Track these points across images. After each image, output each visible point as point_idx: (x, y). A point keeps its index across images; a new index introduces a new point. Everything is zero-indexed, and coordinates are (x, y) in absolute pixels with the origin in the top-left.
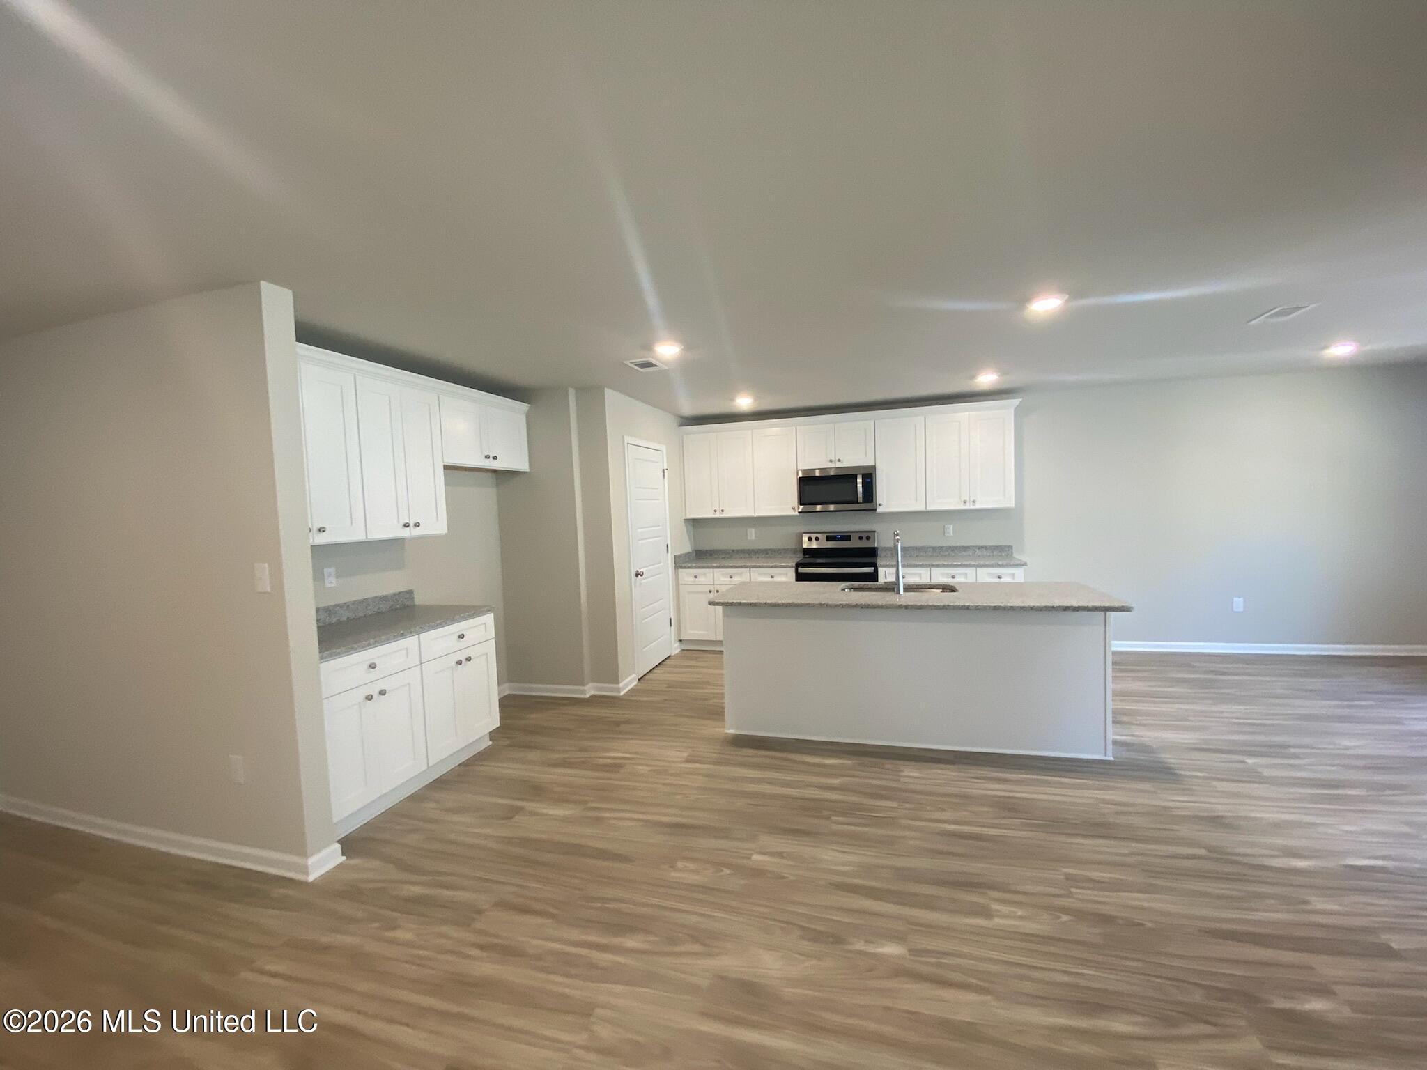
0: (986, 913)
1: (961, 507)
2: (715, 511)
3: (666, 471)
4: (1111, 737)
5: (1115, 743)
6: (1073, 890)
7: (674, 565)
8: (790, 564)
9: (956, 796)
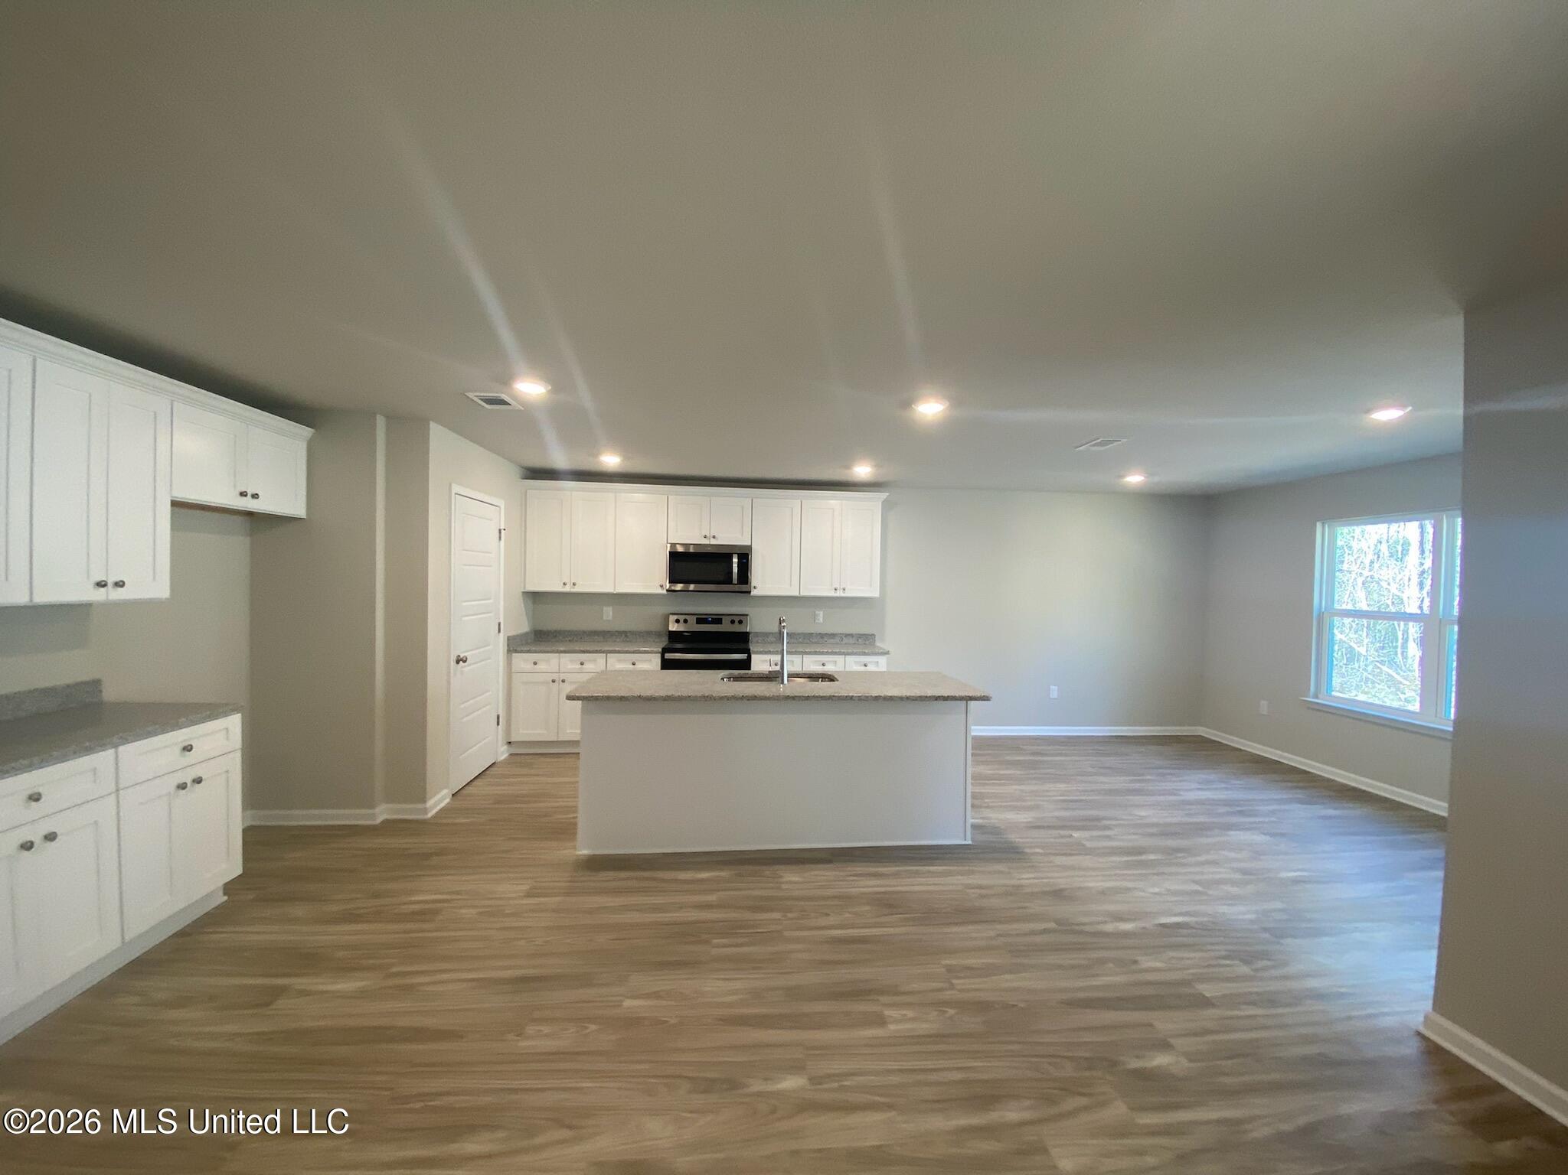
0: (881, 1021)
1: (832, 594)
2: (564, 584)
3: (503, 531)
4: (970, 821)
5: (974, 827)
6: (954, 981)
7: (506, 648)
8: (655, 650)
9: (835, 897)
